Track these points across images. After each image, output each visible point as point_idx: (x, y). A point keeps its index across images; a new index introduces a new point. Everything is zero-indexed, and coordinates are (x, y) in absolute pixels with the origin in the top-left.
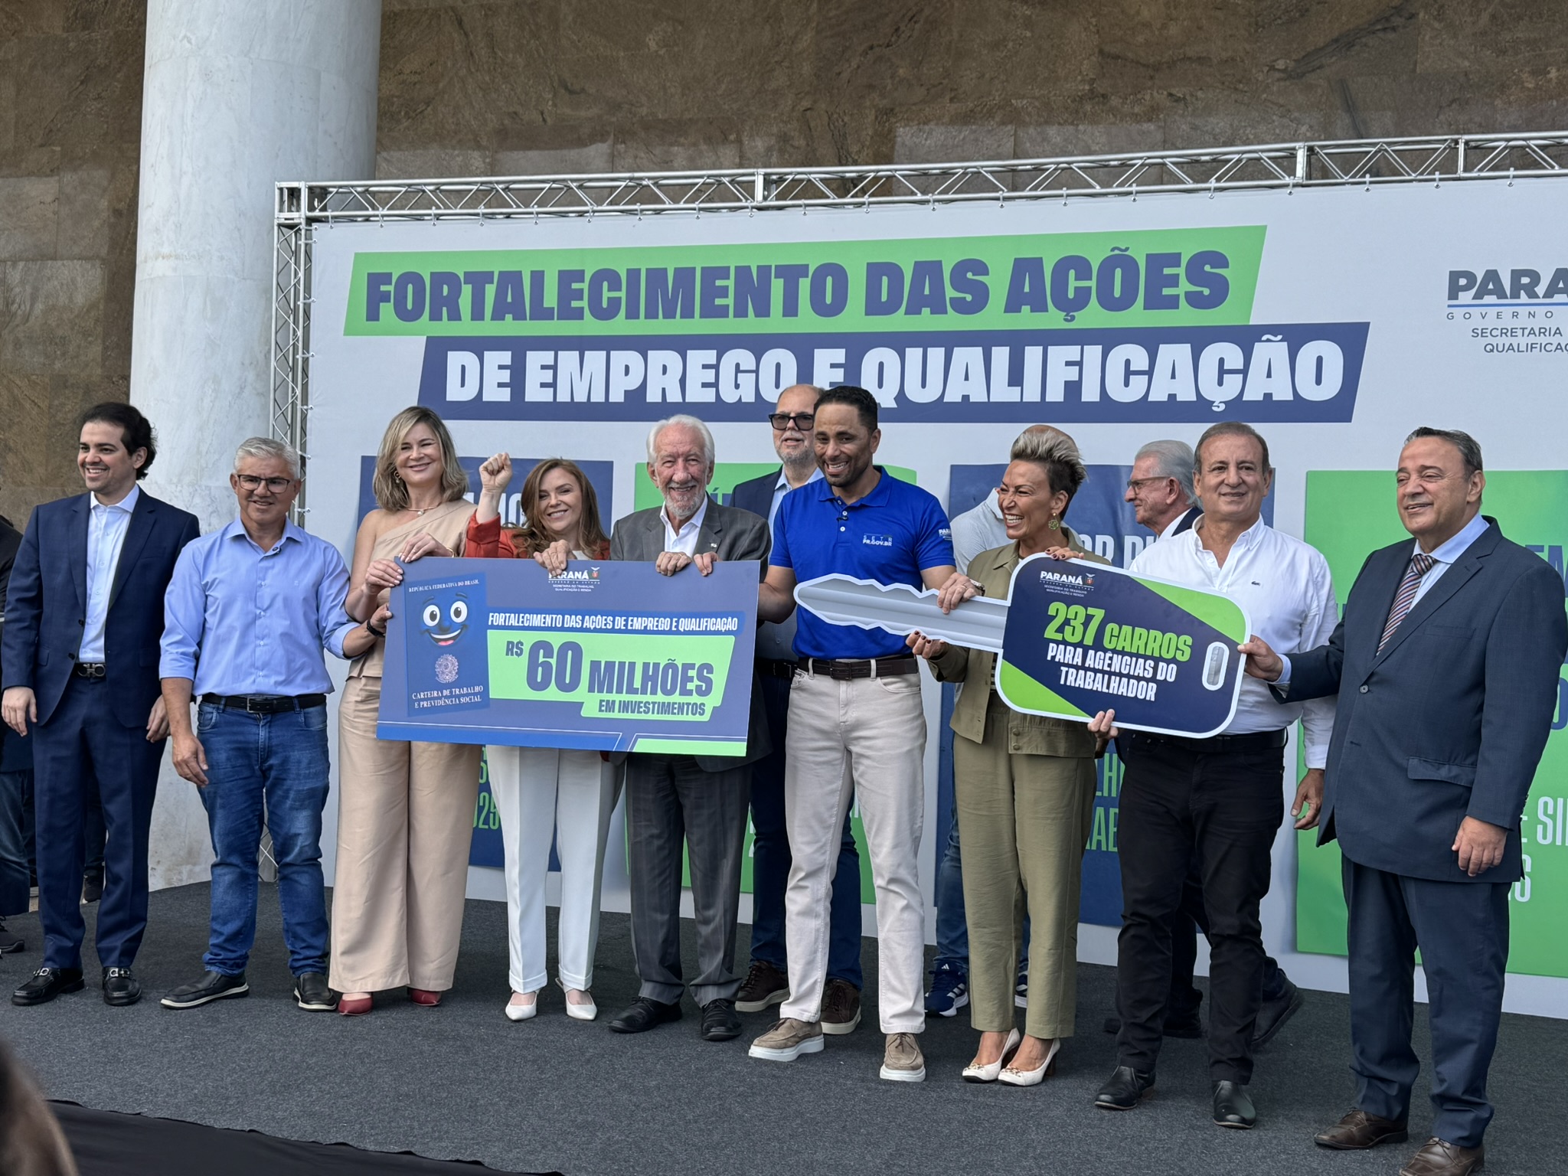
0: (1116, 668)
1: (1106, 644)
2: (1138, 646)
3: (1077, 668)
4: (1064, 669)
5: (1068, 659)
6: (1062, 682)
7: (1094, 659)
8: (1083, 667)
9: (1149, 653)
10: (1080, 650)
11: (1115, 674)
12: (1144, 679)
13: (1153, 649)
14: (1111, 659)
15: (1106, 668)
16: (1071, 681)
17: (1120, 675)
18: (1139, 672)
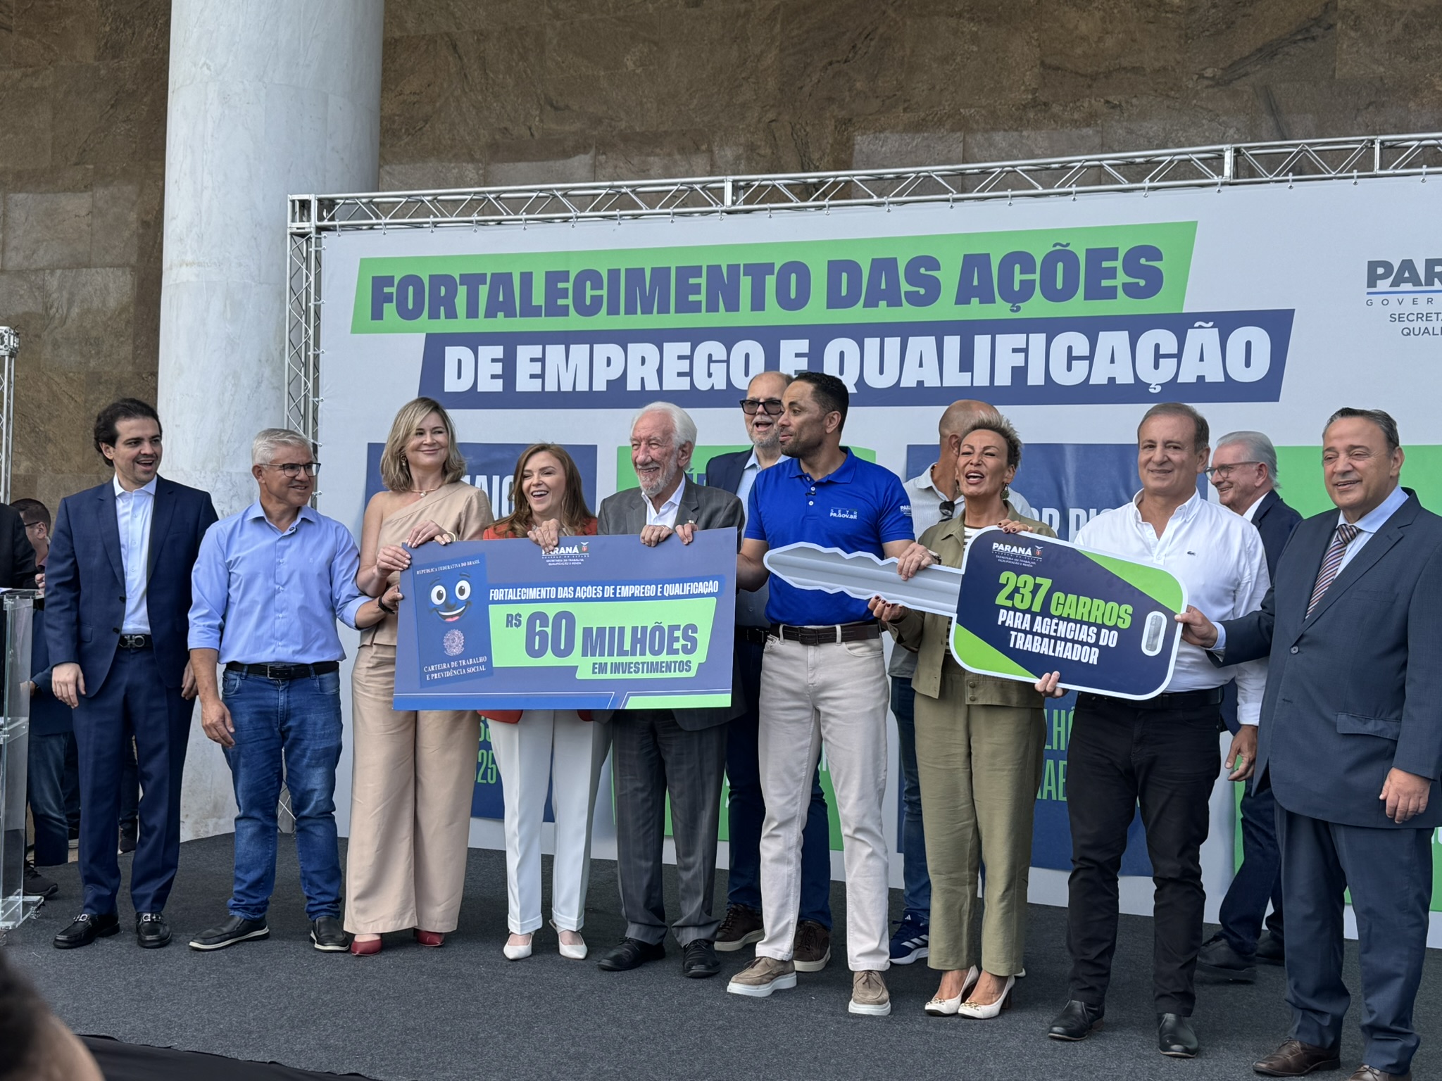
0: (1062, 633)
1: (1053, 612)
2: (1082, 613)
3: (1025, 632)
4: (1013, 633)
5: (1017, 624)
6: (1012, 645)
7: (1042, 625)
8: (1031, 632)
9: (1092, 620)
10: (1028, 616)
11: (1061, 639)
12: (1087, 644)
13: (1096, 616)
14: (1057, 625)
15: (1053, 633)
16: (1019, 645)
17: (1066, 640)
18: (1083, 637)
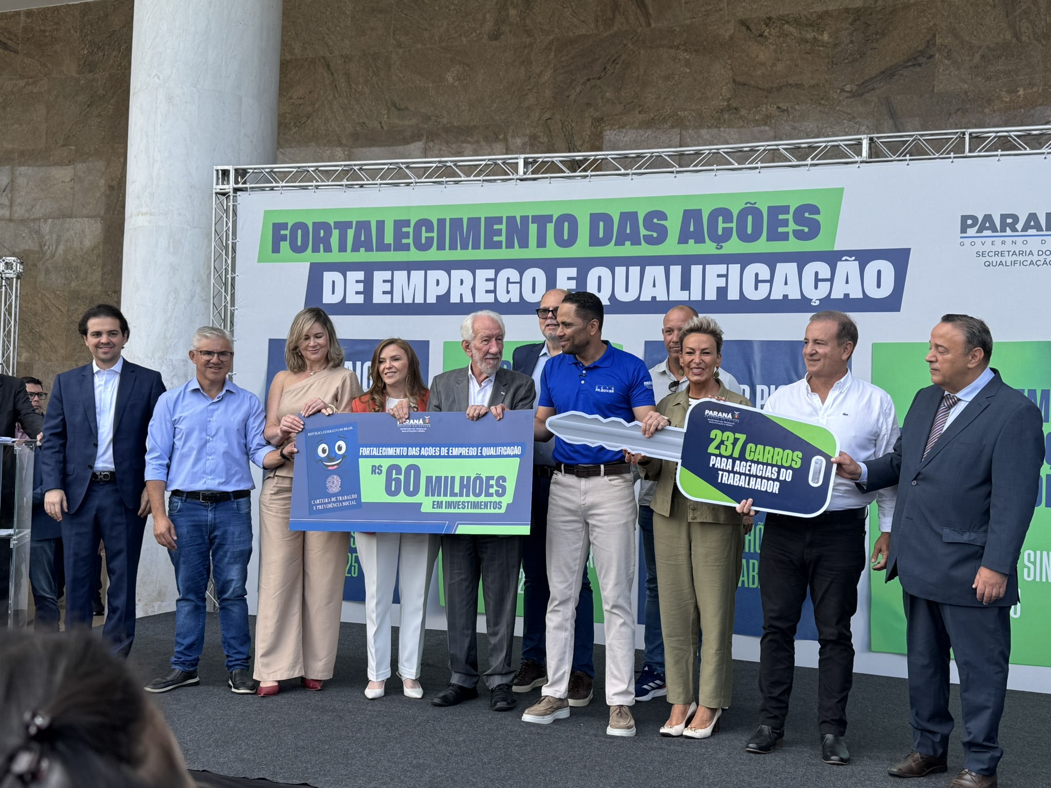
0: (753, 472)
1: (747, 457)
2: (767, 458)
3: (729, 472)
4: (720, 473)
5: (723, 466)
6: (719, 481)
7: (740, 467)
8: (733, 472)
9: (774, 463)
10: (730, 461)
11: (753, 476)
12: (771, 479)
13: (777, 460)
14: (750, 466)
15: (747, 472)
16: (725, 480)
17: (756, 477)
18: (768, 474)
